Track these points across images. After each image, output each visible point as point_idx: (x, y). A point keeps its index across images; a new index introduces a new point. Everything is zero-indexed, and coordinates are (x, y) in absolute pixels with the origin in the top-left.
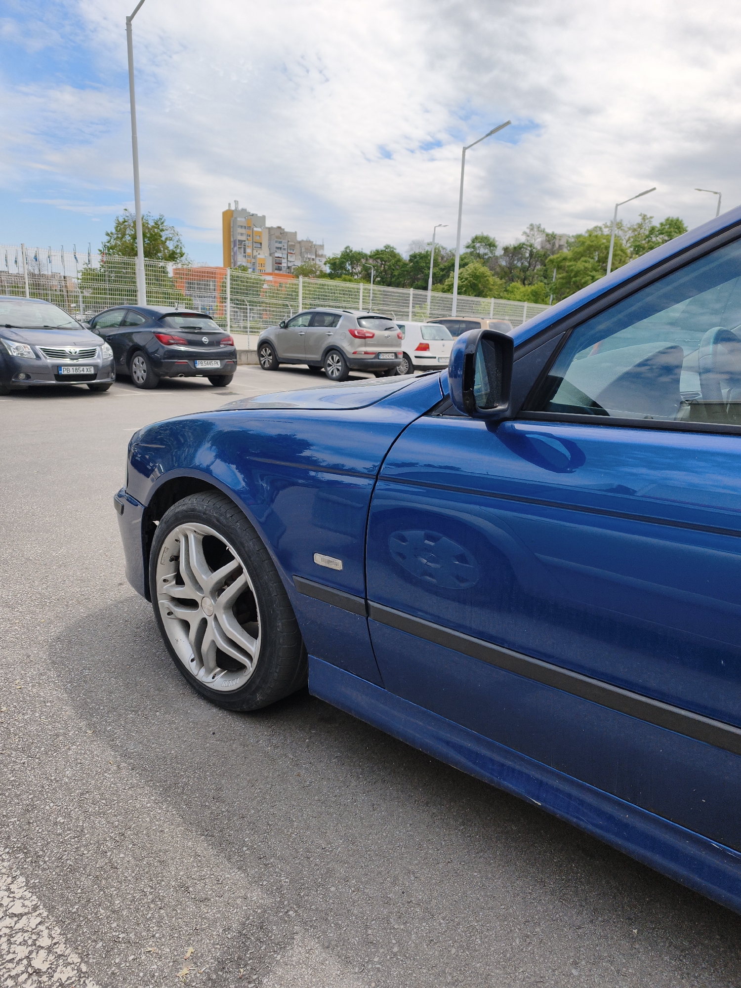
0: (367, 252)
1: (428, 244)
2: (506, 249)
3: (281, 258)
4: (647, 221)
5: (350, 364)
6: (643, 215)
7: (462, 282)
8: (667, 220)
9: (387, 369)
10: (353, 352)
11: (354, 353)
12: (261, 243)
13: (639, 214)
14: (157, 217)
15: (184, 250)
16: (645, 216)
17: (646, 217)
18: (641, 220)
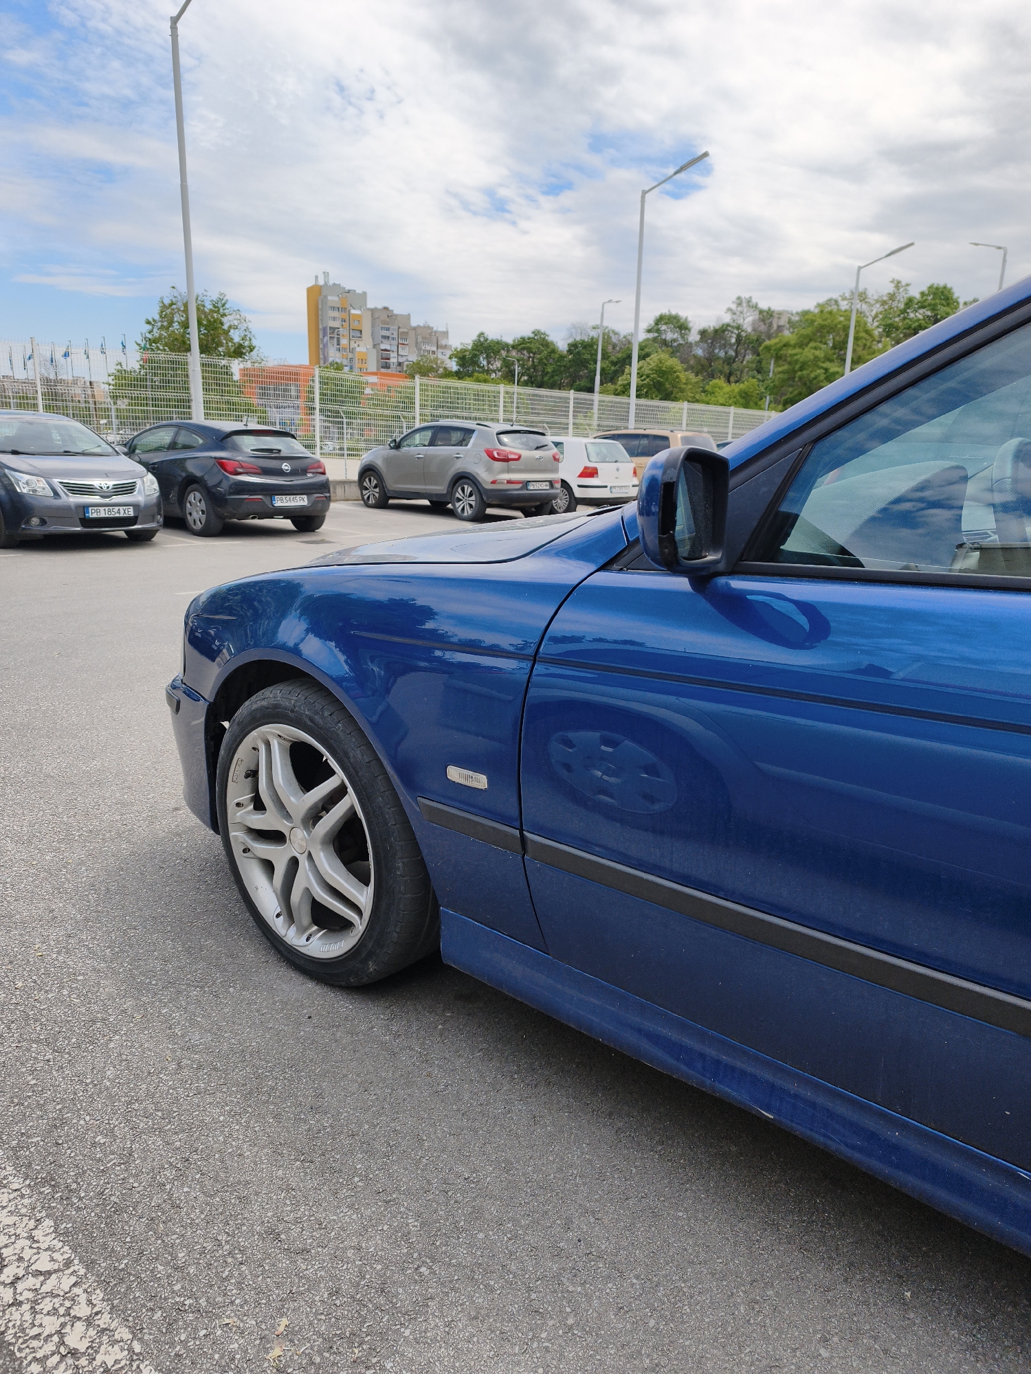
0: (509, 340)
1: (594, 328)
2: (703, 333)
3: (389, 351)
4: (901, 290)
5: (488, 498)
6: (895, 282)
7: (642, 381)
8: (931, 287)
9: (539, 503)
10: (491, 481)
11: (493, 482)
12: (361, 331)
13: (891, 279)
14: (215, 298)
15: (254, 342)
16: (899, 282)
17: (900, 285)
18: (894, 289)
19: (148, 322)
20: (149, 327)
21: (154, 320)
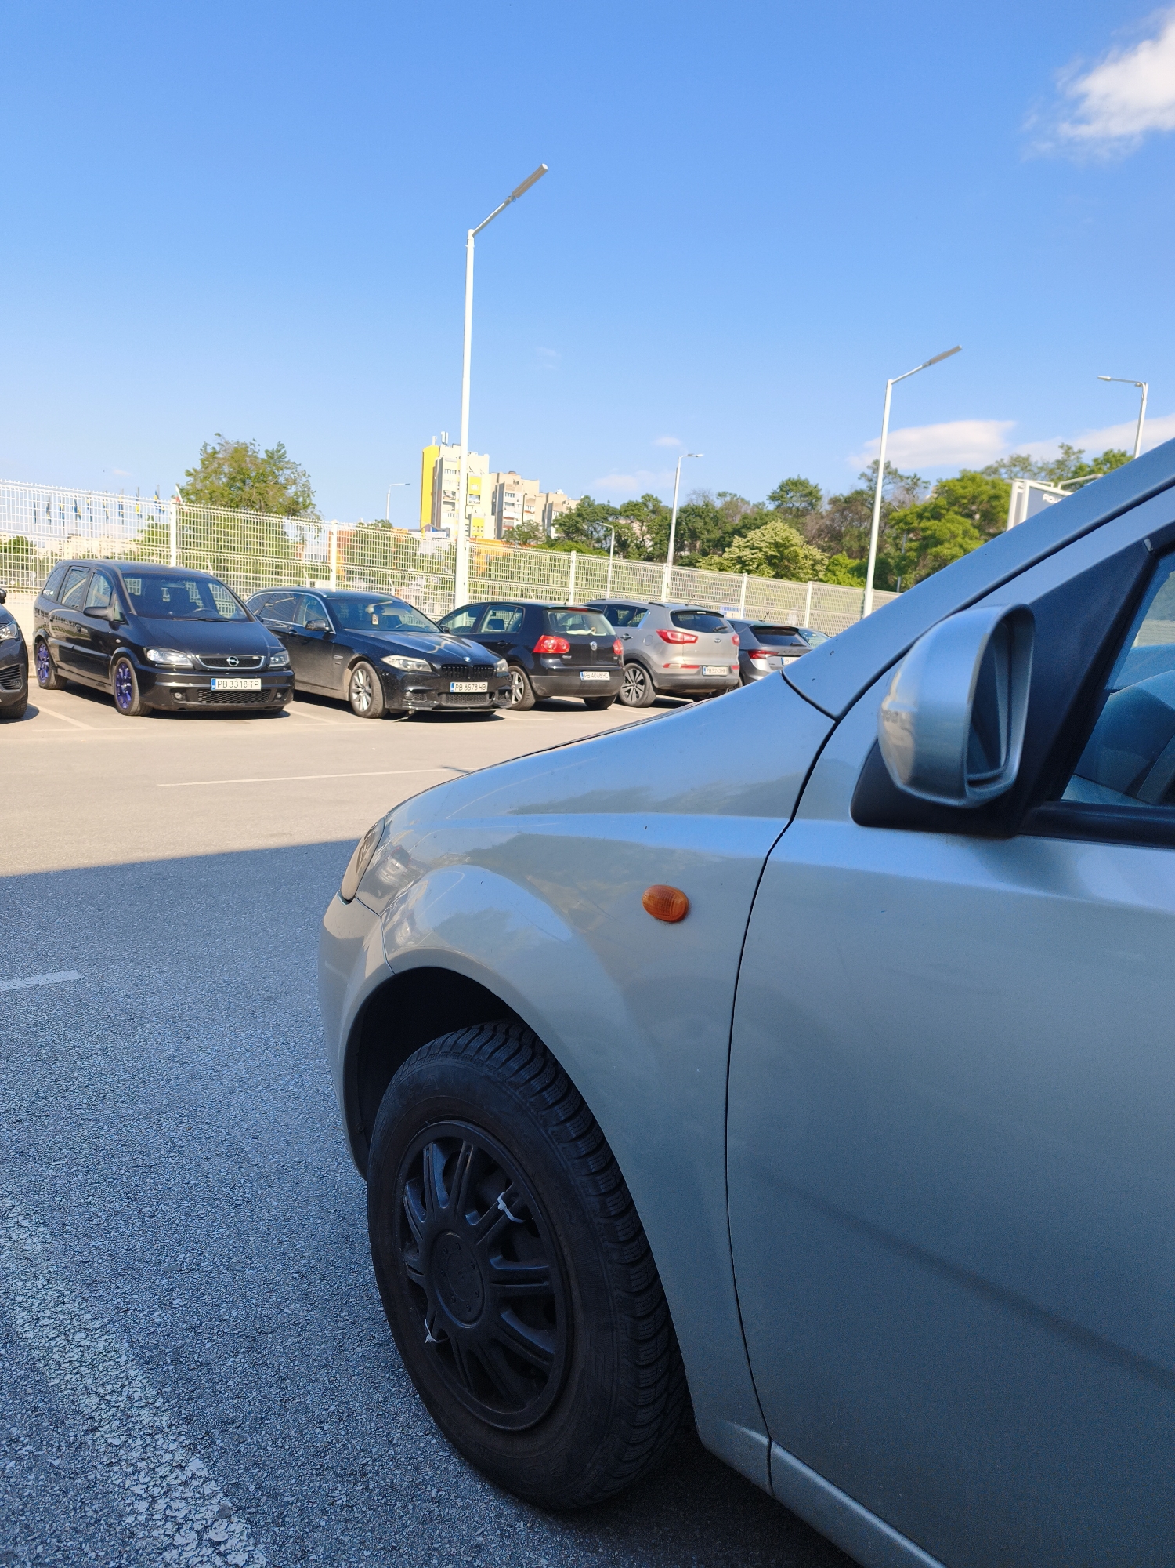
0: (617, 504)
2: (834, 501)
3: (513, 519)
5: (659, 683)
10: (663, 664)
11: (667, 666)
12: (480, 496)
13: (1060, 444)
14: (273, 447)
15: (314, 500)
16: (1070, 448)
17: (1070, 451)
18: (1062, 456)
19: (189, 474)
20: (191, 478)
21: (195, 470)
